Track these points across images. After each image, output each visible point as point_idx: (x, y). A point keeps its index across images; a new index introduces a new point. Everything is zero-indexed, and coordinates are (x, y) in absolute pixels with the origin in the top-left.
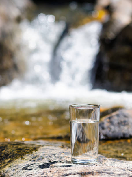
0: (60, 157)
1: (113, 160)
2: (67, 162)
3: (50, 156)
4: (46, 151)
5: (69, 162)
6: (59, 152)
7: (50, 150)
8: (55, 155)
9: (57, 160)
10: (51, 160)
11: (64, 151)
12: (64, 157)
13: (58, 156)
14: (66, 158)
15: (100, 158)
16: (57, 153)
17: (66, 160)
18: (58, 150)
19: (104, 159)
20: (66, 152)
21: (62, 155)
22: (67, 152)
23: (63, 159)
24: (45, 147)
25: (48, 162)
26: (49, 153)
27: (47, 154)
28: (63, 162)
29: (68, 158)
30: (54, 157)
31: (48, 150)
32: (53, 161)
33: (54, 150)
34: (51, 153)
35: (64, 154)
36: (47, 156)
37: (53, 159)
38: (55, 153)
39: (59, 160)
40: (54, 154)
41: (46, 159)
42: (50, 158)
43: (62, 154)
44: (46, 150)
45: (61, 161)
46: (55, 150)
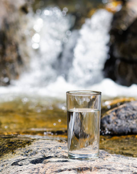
0: (56, 152)
1: (117, 156)
2: (63, 157)
3: (44, 151)
4: (41, 145)
5: (66, 157)
6: (55, 147)
7: (45, 144)
8: (51, 150)
9: (52, 155)
10: (46, 155)
11: (61, 145)
12: (60, 151)
13: (54, 150)
14: (62, 152)
15: (102, 153)
16: (53, 147)
17: (63, 154)
18: (55, 144)
19: (107, 154)
20: (63, 146)
21: (58, 150)
22: (65, 147)
23: (59, 154)
24: (40, 141)
25: (41, 157)
26: (43, 147)
27: (42, 148)
28: (59, 157)
29: (65, 153)
30: (49, 152)
31: (43, 143)
32: (47, 156)
33: (49, 143)
34: (46, 147)
35: (61, 148)
36: (41, 151)
37: (47, 154)
38: (51, 147)
39: (55, 155)
40: (49, 148)
41: (40, 154)
42: (44, 153)
43: (58, 148)
44: (41, 143)
45: (56, 156)
46: (51, 144)
